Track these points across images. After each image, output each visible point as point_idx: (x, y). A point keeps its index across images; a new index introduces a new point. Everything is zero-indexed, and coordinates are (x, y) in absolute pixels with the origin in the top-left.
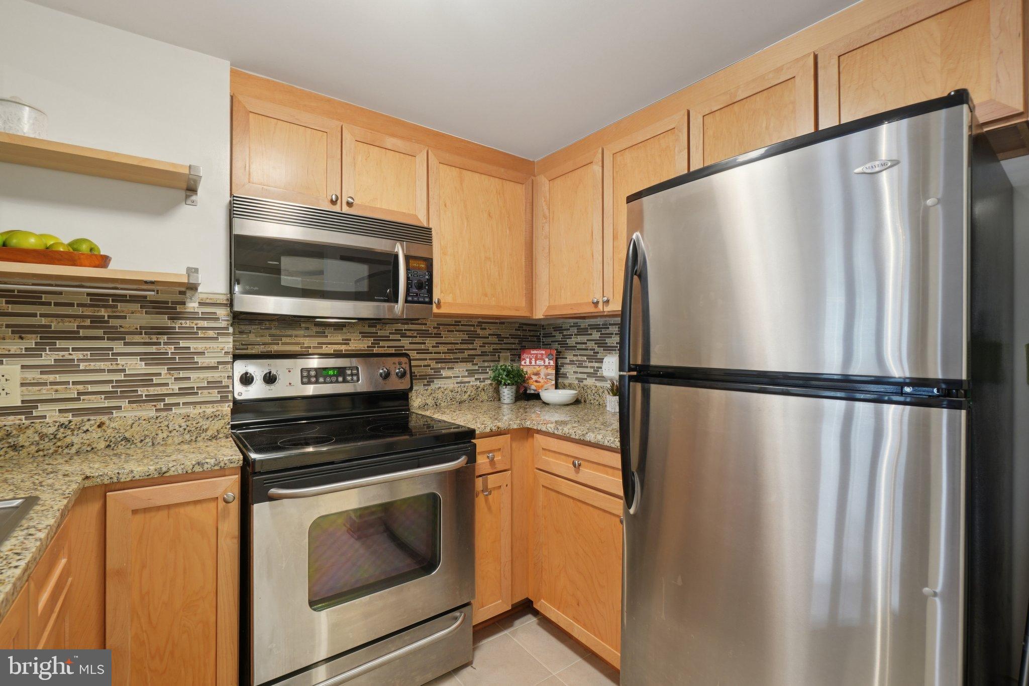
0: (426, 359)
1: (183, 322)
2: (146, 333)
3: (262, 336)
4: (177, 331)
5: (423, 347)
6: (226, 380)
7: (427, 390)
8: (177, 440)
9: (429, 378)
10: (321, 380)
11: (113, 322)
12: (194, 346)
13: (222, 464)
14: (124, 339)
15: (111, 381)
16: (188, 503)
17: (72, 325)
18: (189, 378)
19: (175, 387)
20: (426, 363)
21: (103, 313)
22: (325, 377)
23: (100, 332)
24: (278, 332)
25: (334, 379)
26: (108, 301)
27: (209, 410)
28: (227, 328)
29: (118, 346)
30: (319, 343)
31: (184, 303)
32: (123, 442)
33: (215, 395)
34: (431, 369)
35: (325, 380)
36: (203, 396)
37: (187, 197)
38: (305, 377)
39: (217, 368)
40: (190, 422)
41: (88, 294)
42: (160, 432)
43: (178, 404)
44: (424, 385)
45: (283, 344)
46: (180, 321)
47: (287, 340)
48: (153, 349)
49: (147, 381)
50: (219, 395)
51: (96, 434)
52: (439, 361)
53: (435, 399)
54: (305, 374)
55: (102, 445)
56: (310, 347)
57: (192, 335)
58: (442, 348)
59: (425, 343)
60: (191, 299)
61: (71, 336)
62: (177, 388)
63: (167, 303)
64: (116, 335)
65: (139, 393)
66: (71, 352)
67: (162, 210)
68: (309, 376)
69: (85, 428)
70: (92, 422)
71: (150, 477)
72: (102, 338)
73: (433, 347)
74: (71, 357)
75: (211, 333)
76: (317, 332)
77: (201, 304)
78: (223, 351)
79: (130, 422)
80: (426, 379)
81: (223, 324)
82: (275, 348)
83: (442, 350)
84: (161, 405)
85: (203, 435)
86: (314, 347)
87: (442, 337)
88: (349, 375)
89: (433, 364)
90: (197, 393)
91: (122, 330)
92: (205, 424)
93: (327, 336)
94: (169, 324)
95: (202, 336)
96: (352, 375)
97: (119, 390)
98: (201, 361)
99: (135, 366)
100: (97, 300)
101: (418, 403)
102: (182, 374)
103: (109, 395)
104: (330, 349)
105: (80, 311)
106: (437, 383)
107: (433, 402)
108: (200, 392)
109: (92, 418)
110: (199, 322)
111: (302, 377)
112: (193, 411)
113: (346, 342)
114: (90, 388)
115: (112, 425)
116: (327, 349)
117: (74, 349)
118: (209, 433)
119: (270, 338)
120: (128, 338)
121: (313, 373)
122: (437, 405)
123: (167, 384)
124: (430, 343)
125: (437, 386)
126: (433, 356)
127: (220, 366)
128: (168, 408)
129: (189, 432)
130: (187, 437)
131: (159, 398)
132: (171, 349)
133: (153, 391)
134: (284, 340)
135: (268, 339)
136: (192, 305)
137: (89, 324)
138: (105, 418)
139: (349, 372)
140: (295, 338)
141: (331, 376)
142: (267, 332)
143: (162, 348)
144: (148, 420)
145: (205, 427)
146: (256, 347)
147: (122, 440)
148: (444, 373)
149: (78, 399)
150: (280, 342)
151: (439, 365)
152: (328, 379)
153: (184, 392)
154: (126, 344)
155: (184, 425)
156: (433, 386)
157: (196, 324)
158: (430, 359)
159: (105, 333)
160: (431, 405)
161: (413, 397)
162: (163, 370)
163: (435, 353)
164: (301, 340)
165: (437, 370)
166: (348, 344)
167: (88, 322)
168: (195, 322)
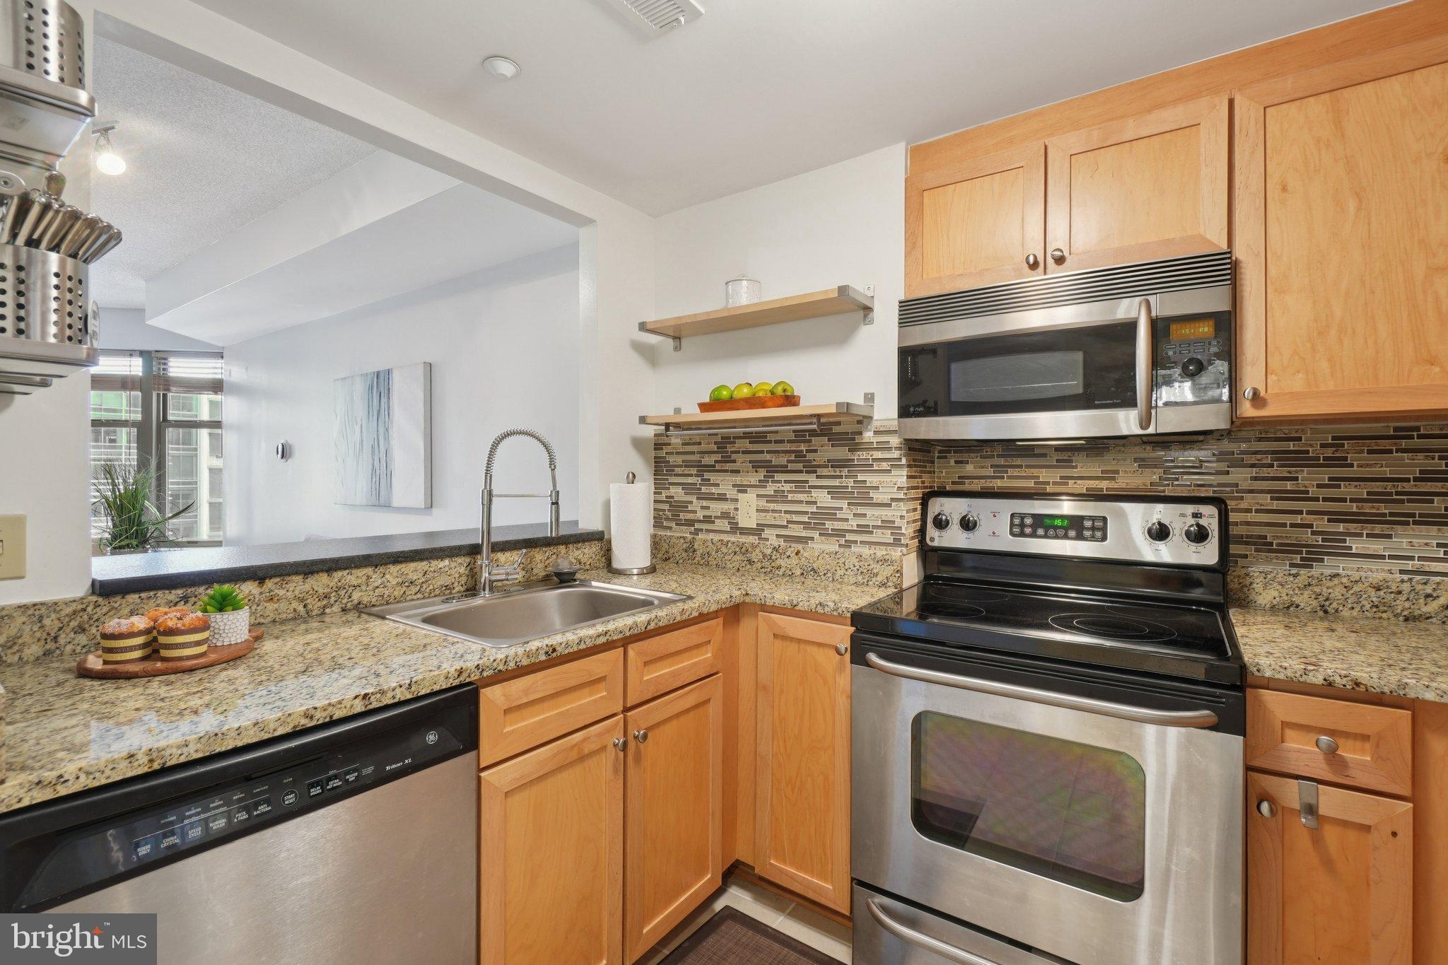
0: (1301, 512)
1: (861, 453)
2: (832, 466)
3: (982, 467)
4: (856, 463)
5: (1289, 485)
6: (899, 520)
7: (1295, 576)
8: (853, 580)
9: (1308, 553)
10: (1041, 532)
11: (810, 456)
12: (871, 479)
13: (840, 611)
14: (815, 472)
15: (806, 513)
16: (813, 643)
17: (782, 460)
18: (865, 515)
19: (853, 524)
20: (1298, 519)
21: (802, 448)
22: (1047, 528)
23: (800, 466)
24: (1002, 461)
25: (1061, 532)
26: (805, 436)
27: (881, 552)
28: (900, 459)
29: (812, 479)
30: (1061, 478)
31: (861, 433)
32: (812, 573)
33: (887, 537)
34: (1313, 533)
35: (1046, 532)
36: (878, 536)
37: (865, 316)
38: (1017, 525)
39: (889, 505)
40: (862, 563)
41: (794, 431)
42: (838, 568)
43: (856, 542)
44: (1292, 565)
45: (1009, 477)
46: (858, 453)
47: (1015, 472)
48: (836, 482)
49: (831, 514)
50: (892, 537)
51: (794, 561)
52: (1335, 517)
53: (1321, 599)
54: (1017, 521)
55: (798, 572)
56: (1048, 483)
57: (867, 467)
58: (1346, 490)
59: (1296, 479)
60: (867, 428)
61: (784, 470)
62: (855, 524)
63: (848, 433)
64: (811, 469)
65: (827, 526)
66: (783, 484)
67: (842, 338)
68: (1022, 525)
69: (788, 554)
70: (792, 549)
71: (785, 606)
72: (801, 472)
73: (1319, 486)
74: (783, 489)
75: (885, 466)
76: (1058, 461)
77: (876, 433)
78: (896, 487)
79: (817, 554)
80: (1301, 553)
81: (896, 454)
82: (998, 484)
83: (1350, 493)
84: (842, 541)
85: (874, 579)
86: (1054, 483)
87: (1352, 466)
88: (1088, 529)
89: (1322, 524)
90: (871, 533)
91: (815, 463)
92: (876, 568)
93: (1076, 467)
94: (850, 456)
95: (877, 468)
96: (1093, 529)
97: (813, 521)
98: (877, 497)
99: (823, 498)
100: (800, 436)
101: (1269, 598)
102: (860, 510)
103: (806, 525)
104: (1082, 486)
105: (787, 447)
106: (1330, 565)
107: (1315, 603)
108: (875, 531)
109: (793, 545)
110: (873, 452)
111: (1012, 525)
112: (866, 551)
113: (1110, 475)
114: (795, 518)
115: (805, 554)
116: (1075, 486)
117: (786, 482)
118: (880, 578)
119: (992, 470)
120: (821, 471)
121: (1028, 521)
122: (1326, 612)
123: (847, 520)
124: (1308, 479)
125: (1328, 572)
126: (1321, 506)
127: (893, 504)
128: (849, 544)
129: (861, 573)
130: (860, 578)
131: (839, 533)
132: (850, 482)
133: (838, 525)
134: (1011, 472)
135: (990, 472)
136: (868, 436)
137: (794, 459)
138: (800, 547)
139: (1088, 524)
140: (1026, 470)
141: (1056, 528)
142: (988, 462)
143: (845, 482)
144: (829, 554)
145: (875, 571)
146: (975, 481)
147: (811, 571)
148: (1356, 546)
149: (786, 527)
150: (1005, 475)
151: (1341, 528)
152: (1051, 532)
153: (863, 530)
154: (818, 477)
155: (857, 564)
156: (1317, 570)
157: (871, 456)
158: (1309, 513)
159: (804, 467)
160: (1309, 609)
161: (1255, 585)
162: (844, 504)
163: (1325, 500)
164: (1035, 472)
165: (1339, 538)
166: (1114, 479)
167: (793, 458)
168: (871, 453)
